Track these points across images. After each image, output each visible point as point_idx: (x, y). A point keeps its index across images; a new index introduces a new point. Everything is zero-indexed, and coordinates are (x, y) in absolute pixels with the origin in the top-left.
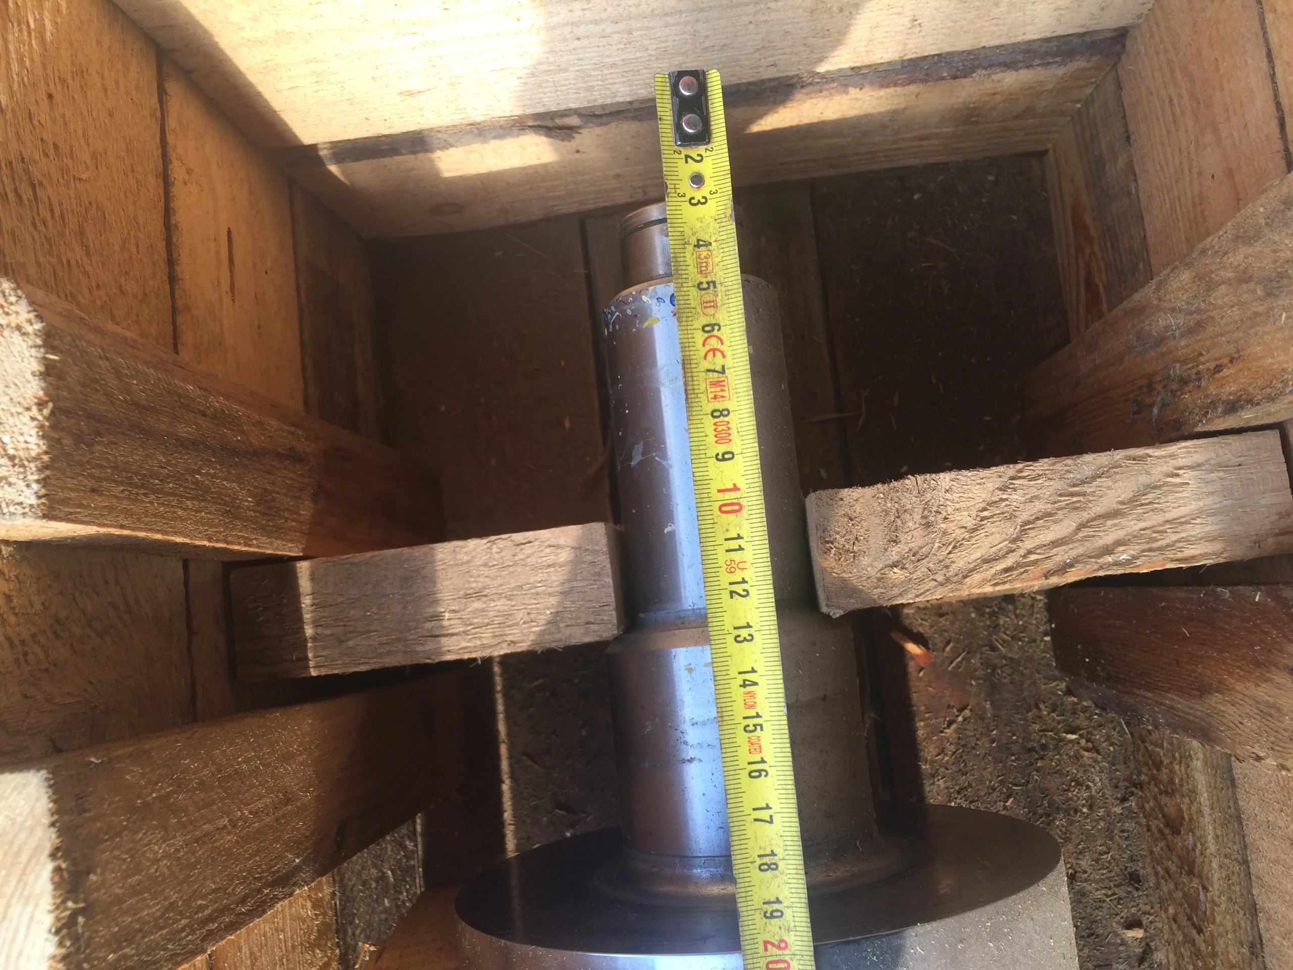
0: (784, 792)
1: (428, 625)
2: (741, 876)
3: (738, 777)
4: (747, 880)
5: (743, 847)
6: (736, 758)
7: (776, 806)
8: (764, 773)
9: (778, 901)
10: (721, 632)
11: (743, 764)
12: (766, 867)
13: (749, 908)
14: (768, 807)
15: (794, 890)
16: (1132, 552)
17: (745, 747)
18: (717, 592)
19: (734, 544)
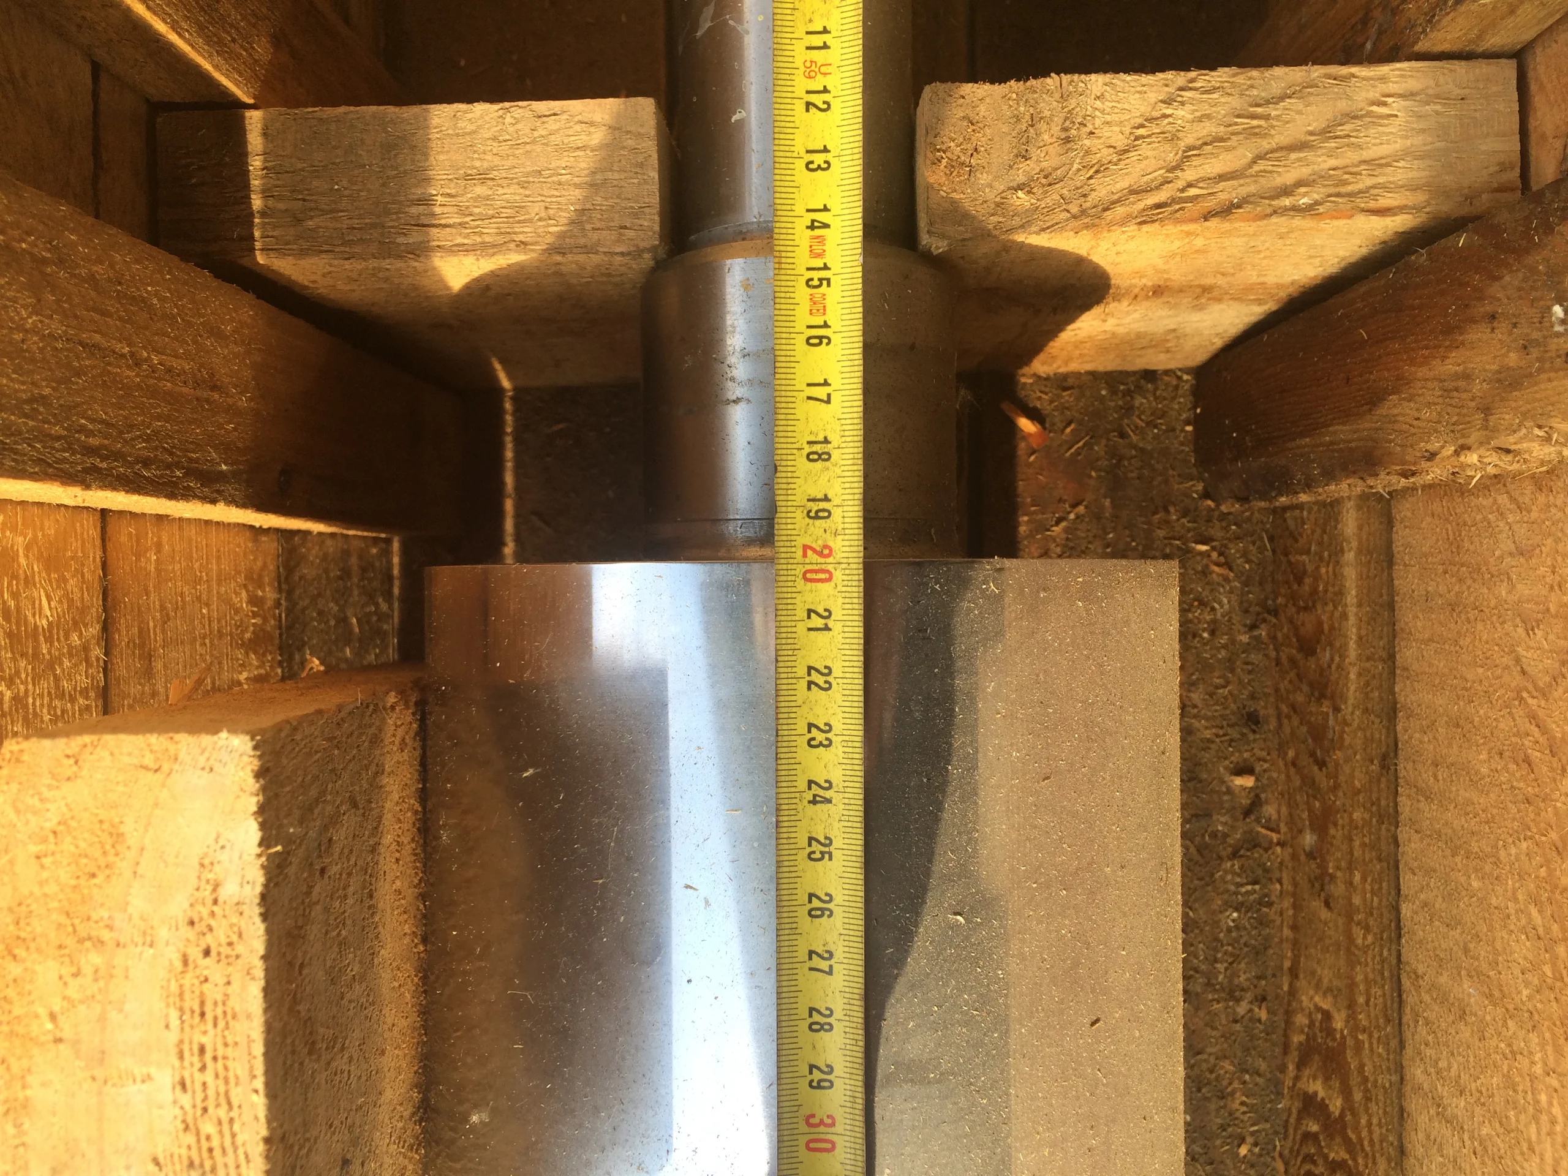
0: (849, 363)
1: (414, 210)
2: (784, 463)
3: (792, 341)
4: (790, 469)
5: (790, 428)
6: (792, 318)
7: (836, 382)
8: (825, 341)
9: (826, 499)
10: (788, 154)
11: (800, 326)
12: (816, 457)
13: (790, 503)
14: (826, 383)
15: (847, 485)
16: (1316, 196)
17: (804, 306)
18: (789, 101)
19: (817, 40)
